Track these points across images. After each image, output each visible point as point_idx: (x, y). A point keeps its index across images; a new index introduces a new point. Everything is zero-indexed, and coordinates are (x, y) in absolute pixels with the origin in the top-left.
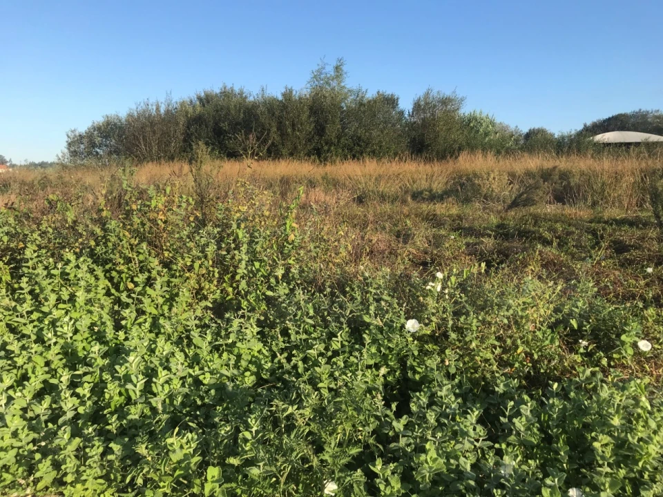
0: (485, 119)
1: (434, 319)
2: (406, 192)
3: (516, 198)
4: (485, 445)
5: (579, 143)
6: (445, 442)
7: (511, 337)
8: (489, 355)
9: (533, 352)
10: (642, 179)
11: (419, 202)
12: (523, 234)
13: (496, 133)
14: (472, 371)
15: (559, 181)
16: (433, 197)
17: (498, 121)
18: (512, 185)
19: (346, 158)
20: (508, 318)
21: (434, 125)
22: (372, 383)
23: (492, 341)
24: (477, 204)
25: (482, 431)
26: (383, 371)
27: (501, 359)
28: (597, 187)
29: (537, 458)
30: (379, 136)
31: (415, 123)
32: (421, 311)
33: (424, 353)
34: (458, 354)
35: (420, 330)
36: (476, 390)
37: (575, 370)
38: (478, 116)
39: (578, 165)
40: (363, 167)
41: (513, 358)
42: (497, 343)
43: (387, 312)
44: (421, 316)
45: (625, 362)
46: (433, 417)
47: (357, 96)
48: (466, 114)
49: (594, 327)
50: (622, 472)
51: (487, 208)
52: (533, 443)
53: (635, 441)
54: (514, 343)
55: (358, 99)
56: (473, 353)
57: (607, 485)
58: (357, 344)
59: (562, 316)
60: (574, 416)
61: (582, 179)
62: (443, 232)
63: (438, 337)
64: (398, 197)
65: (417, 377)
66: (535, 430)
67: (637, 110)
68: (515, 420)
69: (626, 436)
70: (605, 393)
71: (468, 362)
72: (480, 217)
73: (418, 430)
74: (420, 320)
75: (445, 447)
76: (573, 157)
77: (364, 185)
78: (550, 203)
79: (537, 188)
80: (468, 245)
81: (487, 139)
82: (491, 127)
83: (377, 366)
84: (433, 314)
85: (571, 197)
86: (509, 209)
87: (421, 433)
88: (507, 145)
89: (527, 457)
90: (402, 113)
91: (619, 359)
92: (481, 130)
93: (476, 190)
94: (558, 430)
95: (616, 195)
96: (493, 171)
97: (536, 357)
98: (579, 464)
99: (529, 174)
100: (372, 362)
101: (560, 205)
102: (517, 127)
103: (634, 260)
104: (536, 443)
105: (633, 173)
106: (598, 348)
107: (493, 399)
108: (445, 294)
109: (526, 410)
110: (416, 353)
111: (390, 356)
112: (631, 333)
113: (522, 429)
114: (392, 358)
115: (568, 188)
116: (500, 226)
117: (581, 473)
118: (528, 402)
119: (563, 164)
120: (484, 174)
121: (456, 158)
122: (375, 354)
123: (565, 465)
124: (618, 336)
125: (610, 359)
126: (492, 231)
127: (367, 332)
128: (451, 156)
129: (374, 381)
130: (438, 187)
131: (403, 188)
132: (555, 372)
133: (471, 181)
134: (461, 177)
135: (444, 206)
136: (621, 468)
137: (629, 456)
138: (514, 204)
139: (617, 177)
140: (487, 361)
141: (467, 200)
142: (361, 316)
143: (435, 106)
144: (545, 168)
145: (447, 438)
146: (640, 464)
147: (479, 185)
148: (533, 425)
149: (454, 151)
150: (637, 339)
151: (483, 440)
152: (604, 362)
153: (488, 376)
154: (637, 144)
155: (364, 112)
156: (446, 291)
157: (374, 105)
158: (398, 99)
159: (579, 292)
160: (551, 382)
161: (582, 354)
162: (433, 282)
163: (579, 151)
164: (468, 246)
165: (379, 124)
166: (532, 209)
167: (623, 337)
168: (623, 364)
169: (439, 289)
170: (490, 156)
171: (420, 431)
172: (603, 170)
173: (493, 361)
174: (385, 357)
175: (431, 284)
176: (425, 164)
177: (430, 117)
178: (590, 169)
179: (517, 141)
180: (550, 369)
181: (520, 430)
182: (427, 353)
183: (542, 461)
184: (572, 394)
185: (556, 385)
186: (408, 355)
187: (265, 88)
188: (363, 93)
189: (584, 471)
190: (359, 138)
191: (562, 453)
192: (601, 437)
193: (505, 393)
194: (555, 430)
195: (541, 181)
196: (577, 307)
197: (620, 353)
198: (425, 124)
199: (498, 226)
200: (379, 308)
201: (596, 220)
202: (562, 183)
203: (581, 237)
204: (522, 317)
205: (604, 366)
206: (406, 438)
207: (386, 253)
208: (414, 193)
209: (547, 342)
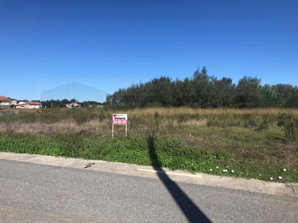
158: (232, 79)
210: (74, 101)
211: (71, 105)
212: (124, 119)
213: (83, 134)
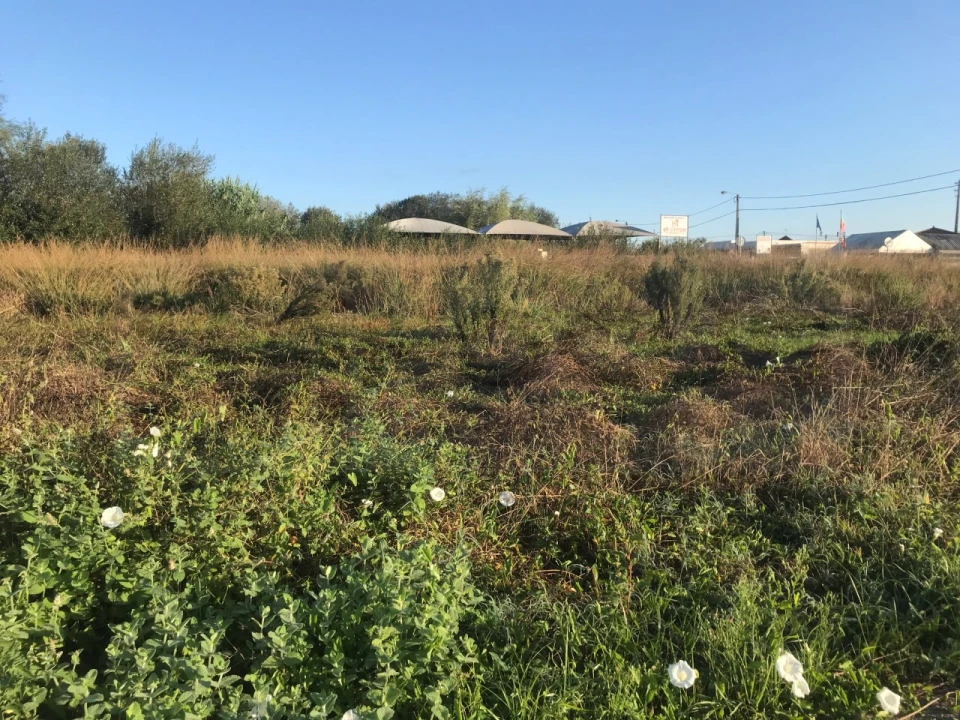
0: (244, 190)
1: (149, 501)
2: (124, 297)
3: (291, 304)
4: (227, 682)
5: (370, 230)
6: (162, 695)
7: (269, 510)
8: (237, 543)
9: (301, 526)
10: (443, 279)
11: (145, 312)
12: (300, 356)
13: (262, 211)
14: (214, 570)
15: (348, 282)
16: (170, 304)
17: (263, 194)
18: (286, 286)
19: (12, 237)
20: (264, 484)
21: (167, 194)
22: (41, 625)
23: (241, 520)
24: (236, 313)
25: (223, 662)
26: (61, 599)
27: (257, 543)
28: (395, 289)
29: (304, 680)
30: (74, 205)
31: (136, 188)
32: (130, 491)
33: (133, 557)
34: (187, 550)
35: (125, 522)
36: (218, 600)
37: (358, 542)
38: (234, 185)
39: (369, 260)
40: (45, 256)
41: (273, 541)
42: (248, 524)
43: (68, 501)
44: (128, 501)
45: (417, 520)
46: (146, 658)
47: (29, 138)
48: (216, 181)
49: (383, 478)
50: (409, 671)
51: (252, 319)
52: (299, 660)
53: (424, 625)
54: (275, 518)
55: (31, 143)
56: (213, 544)
57: (384, 699)
58: (11, 564)
59: (339, 470)
60: (352, 608)
61: (375, 278)
62: (182, 358)
63: (158, 528)
64: (111, 304)
65: (125, 597)
66: (301, 641)
67: (435, 192)
68: (271, 634)
69: (413, 620)
70: (389, 568)
71: (208, 558)
72: (241, 332)
73: (119, 686)
74: (126, 506)
75: (162, 704)
76: (363, 249)
77: (48, 285)
78: (337, 311)
79: (319, 290)
80: (219, 376)
81: (249, 219)
82: (253, 203)
83: (51, 594)
84: (148, 494)
85: (364, 303)
86: (282, 319)
87: (123, 690)
88: (278, 229)
89: (290, 682)
90: (111, 173)
91: (410, 517)
92: (239, 206)
93: (236, 294)
94: (330, 635)
95: (416, 299)
96: (257, 266)
97: (304, 533)
98: (358, 674)
99: (309, 271)
100: (40, 589)
101: (349, 313)
102: (291, 204)
103: (435, 382)
104: (301, 659)
105: (433, 272)
106: (386, 506)
107: (243, 608)
108: (167, 459)
109: (287, 615)
110: (121, 560)
111: (75, 573)
112: (422, 481)
113: (282, 644)
114: (78, 575)
115: (359, 291)
116: (270, 345)
117: (360, 685)
118: (289, 603)
119: (352, 258)
120: (244, 270)
121: (203, 245)
122: (45, 575)
123: (340, 680)
124: (409, 486)
125: (400, 518)
126: (257, 352)
127: (30, 539)
128: (196, 243)
129: (46, 619)
130: (176, 287)
131: (120, 290)
132: (332, 550)
133: (227, 280)
134: (211, 274)
135: (186, 317)
136: (408, 666)
137: (418, 646)
138: (290, 313)
139: (416, 276)
140: (233, 552)
141: (222, 309)
142: (18, 515)
143: (167, 167)
144: (329, 263)
145: (167, 687)
146: (429, 654)
147: (239, 286)
148: (298, 634)
149: (200, 234)
150: (429, 487)
151: (224, 676)
152: (393, 524)
153: (237, 573)
154: (437, 235)
155: (43, 166)
156: (169, 455)
157: (62, 156)
158: (103, 149)
159: (363, 434)
160: (323, 567)
161: (366, 518)
162: (146, 443)
163: (370, 242)
164: (221, 378)
165: (74, 187)
166: (314, 320)
167: (413, 488)
168: (415, 522)
169: (155, 453)
170: (253, 244)
171: (122, 687)
172: (400, 267)
173: (243, 550)
174: (65, 576)
175: (141, 446)
176: (155, 253)
177: (160, 181)
178: (385, 266)
179: (291, 224)
180: (325, 546)
181: (280, 647)
182: (141, 557)
183: (311, 683)
184: (349, 579)
185: (329, 570)
186: (108, 566)
188: (38, 133)
189: (364, 681)
190: (38, 207)
191: (336, 665)
192: (381, 630)
193: (260, 595)
194: (327, 635)
195: (324, 281)
196: (360, 455)
197: (411, 509)
198: (151, 192)
199: (266, 346)
200: (52, 496)
201: (394, 332)
202: (351, 283)
203: (375, 355)
204: (285, 479)
205: (392, 529)
206: (97, 706)
207: (84, 398)
208: (139, 298)
209: (319, 510)
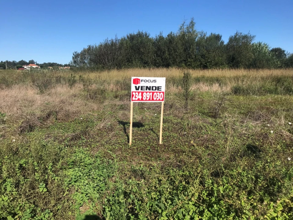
187: (162, 32)
188: (204, 34)
210: (32, 62)
211: (30, 66)
212: (158, 88)
213: (52, 118)
